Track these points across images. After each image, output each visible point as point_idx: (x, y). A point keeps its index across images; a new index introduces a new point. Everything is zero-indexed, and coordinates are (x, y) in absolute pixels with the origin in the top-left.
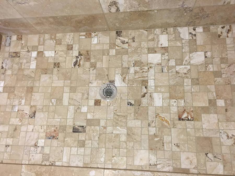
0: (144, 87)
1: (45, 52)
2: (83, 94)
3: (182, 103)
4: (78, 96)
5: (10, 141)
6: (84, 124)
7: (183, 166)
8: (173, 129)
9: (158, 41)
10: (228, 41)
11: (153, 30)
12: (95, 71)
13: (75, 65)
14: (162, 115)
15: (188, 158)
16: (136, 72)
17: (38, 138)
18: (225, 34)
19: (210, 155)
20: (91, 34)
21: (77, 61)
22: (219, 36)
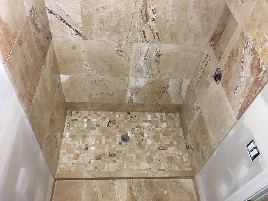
0: (142, 137)
1: (91, 120)
2: (113, 140)
3: (159, 143)
4: (110, 140)
5: (74, 161)
6: (115, 153)
7: (162, 168)
8: (156, 154)
9: (147, 117)
10: (176, 119)
11: (144, 113)
12: (118, 129)
13: (108, 126)
14: (152, 148)
15: (164, 165)
16: (138, 130)
17: (90, 159)
18: (174, 116)
19: (173, 163)
20: (115, 113)
21: (108, 125)
22: (172, 117)
